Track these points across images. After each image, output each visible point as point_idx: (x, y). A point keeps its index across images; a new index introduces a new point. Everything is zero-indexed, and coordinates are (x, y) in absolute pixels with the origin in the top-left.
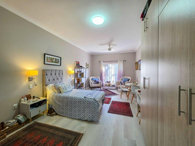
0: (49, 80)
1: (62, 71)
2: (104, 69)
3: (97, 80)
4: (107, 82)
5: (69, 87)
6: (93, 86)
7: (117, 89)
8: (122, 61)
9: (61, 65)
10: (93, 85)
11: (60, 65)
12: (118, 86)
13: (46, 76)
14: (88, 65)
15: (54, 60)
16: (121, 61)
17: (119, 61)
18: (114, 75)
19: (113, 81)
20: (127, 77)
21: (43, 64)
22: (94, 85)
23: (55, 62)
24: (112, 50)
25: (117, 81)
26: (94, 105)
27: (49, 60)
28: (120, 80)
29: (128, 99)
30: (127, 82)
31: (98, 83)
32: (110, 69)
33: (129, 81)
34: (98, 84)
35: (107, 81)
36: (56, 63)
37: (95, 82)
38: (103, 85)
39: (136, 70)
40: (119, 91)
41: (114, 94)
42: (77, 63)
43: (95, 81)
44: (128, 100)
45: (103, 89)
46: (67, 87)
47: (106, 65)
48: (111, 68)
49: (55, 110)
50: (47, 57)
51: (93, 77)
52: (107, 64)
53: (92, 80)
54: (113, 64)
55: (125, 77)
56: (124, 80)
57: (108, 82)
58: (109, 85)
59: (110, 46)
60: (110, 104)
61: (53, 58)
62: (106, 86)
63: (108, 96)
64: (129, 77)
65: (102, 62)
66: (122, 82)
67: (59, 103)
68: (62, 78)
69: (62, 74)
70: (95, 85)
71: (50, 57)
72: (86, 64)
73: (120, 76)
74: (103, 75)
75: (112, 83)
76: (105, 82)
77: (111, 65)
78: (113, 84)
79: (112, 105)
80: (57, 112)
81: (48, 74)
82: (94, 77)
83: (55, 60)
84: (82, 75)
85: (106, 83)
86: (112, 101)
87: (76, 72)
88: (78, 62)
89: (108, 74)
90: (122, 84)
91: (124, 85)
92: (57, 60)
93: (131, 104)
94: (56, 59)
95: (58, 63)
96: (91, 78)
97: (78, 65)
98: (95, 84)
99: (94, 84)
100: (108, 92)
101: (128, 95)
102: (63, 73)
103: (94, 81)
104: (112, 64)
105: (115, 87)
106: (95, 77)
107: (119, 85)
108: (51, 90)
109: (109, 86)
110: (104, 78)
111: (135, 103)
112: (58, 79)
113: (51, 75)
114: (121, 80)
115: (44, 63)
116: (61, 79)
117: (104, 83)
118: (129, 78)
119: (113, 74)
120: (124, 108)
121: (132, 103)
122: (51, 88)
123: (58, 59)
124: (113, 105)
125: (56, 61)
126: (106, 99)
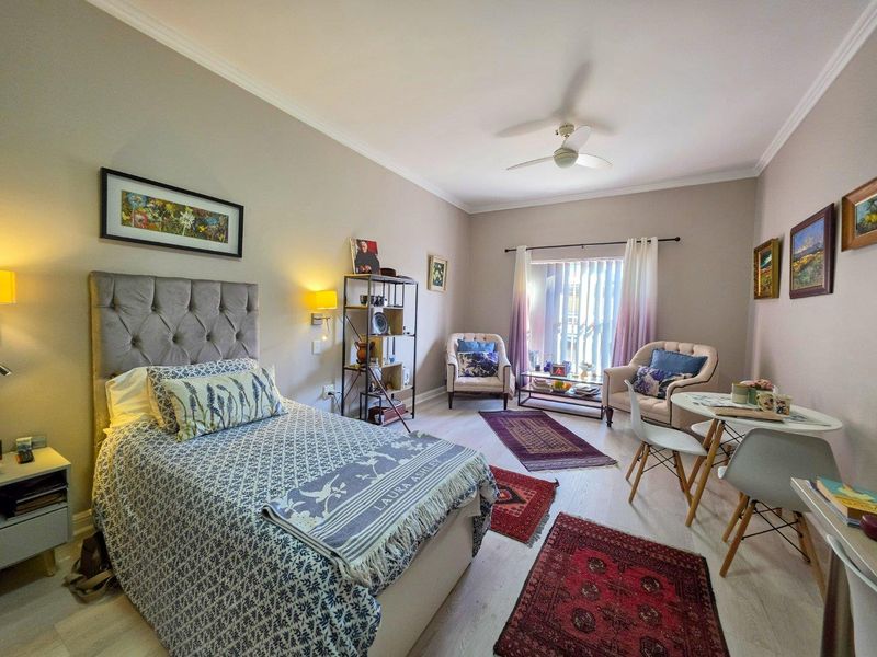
0: (135, 342)
1: (245, 290)
2: (531, 292)
3: (486, 355)
4: (546, 370)
5: (249, 391)
6: (461, 384)
7: (605, 419)
8: (654, 240)
9: (239, 255)
10: (458, 380)
11: (235, 252)
12: (617, 399)
13: (113, 317)
14: (440, 268)
15: (187, 220)
16: (644, 240)
17: (631, 242)
18: (596, 327)
19: (587, 367)
20: (684, 347)
21: (96, 238)
22: (464, 380)
23: (194, 232)
24: (581, 160)
25: (609, 366)
26: (311, 625)
27: (139, 217)
28: (631, 365)
29: (693, 515)
30: (680, 382)
31: (489, 369)
32: (572, 300)
33: (695, 373)
34: (491, 375)
35: (549, 365)
36: (205, 236)
37: (473, 364)
38: (524, 385)
39: (757, 297)
40: (622, 432)
41: (584, 453)
42: (360, 251)
43: (477, 357)
44: (689, 524)
45: (520, 405)
46: (236, 393)
47: (549, 270)
48: (579, 293)
49: (111, 554)
50: (125, 193)
51: (469, 337)
52: (553, 262)
53: (458, 350)
54: (591, 265)
55: (670, 346)
56: (661, 363)
57: (555, 369)
58: (559, 385)
59: (567, 129)
60: (538, 545)
61: (181, 208)
62: (542, 389)
63: (543, 463)
64: (696, 348)
65: (521, 249)
66: (648, 378)
67: (130, 513)
68: (247, 334)
69: (249, 309)
70: (476, 385)
71: (148, 199)
72: (430, 259)
73: (630, 338)
74: (528, 327)
75: (579, 378)
76: (538, 369)
77: (579, 267)
78: (581, 386)
79: (551, 559)
80: (119, 572)
81: (122, 300)
82: (473, 335)
83: (192, 218)
84: (392, 320)
85: (542, 374)
86: (562, 517)
87: (355, 302)
88: (373, 246)
89: (561, 321)
90: (642, 389)
91: (661, 397)
92: (209, 219)
93: (723, 573)
94: (197, 212)
95: (217, 239)
96: (455, 339)
97: (367, 262)
98: (476, 375)
99: (467, 375)
100: (548, 430)
101: (688, 477)
102: (258, 305)
103: (468, 356)
104: (583, 265)
105: (599, 405)
106: (480, 336)
107: (619, 396)
108: (133, 404)
109: (559, 392)
110: (529, 344)
111: (756, 570)
112: (209, 337)
113: (156, 307)
114: (638, 362)
115: (103, 234)
116: (238, 336)
117: (530, 372)
118: (701, 351)
119: (591, 321)
120: (656, 624)
121: (730, 570)
122: (135, 393)
123: (217, 216)
124: (559, 557)
125: (205, 224)
126: (520, 492)
